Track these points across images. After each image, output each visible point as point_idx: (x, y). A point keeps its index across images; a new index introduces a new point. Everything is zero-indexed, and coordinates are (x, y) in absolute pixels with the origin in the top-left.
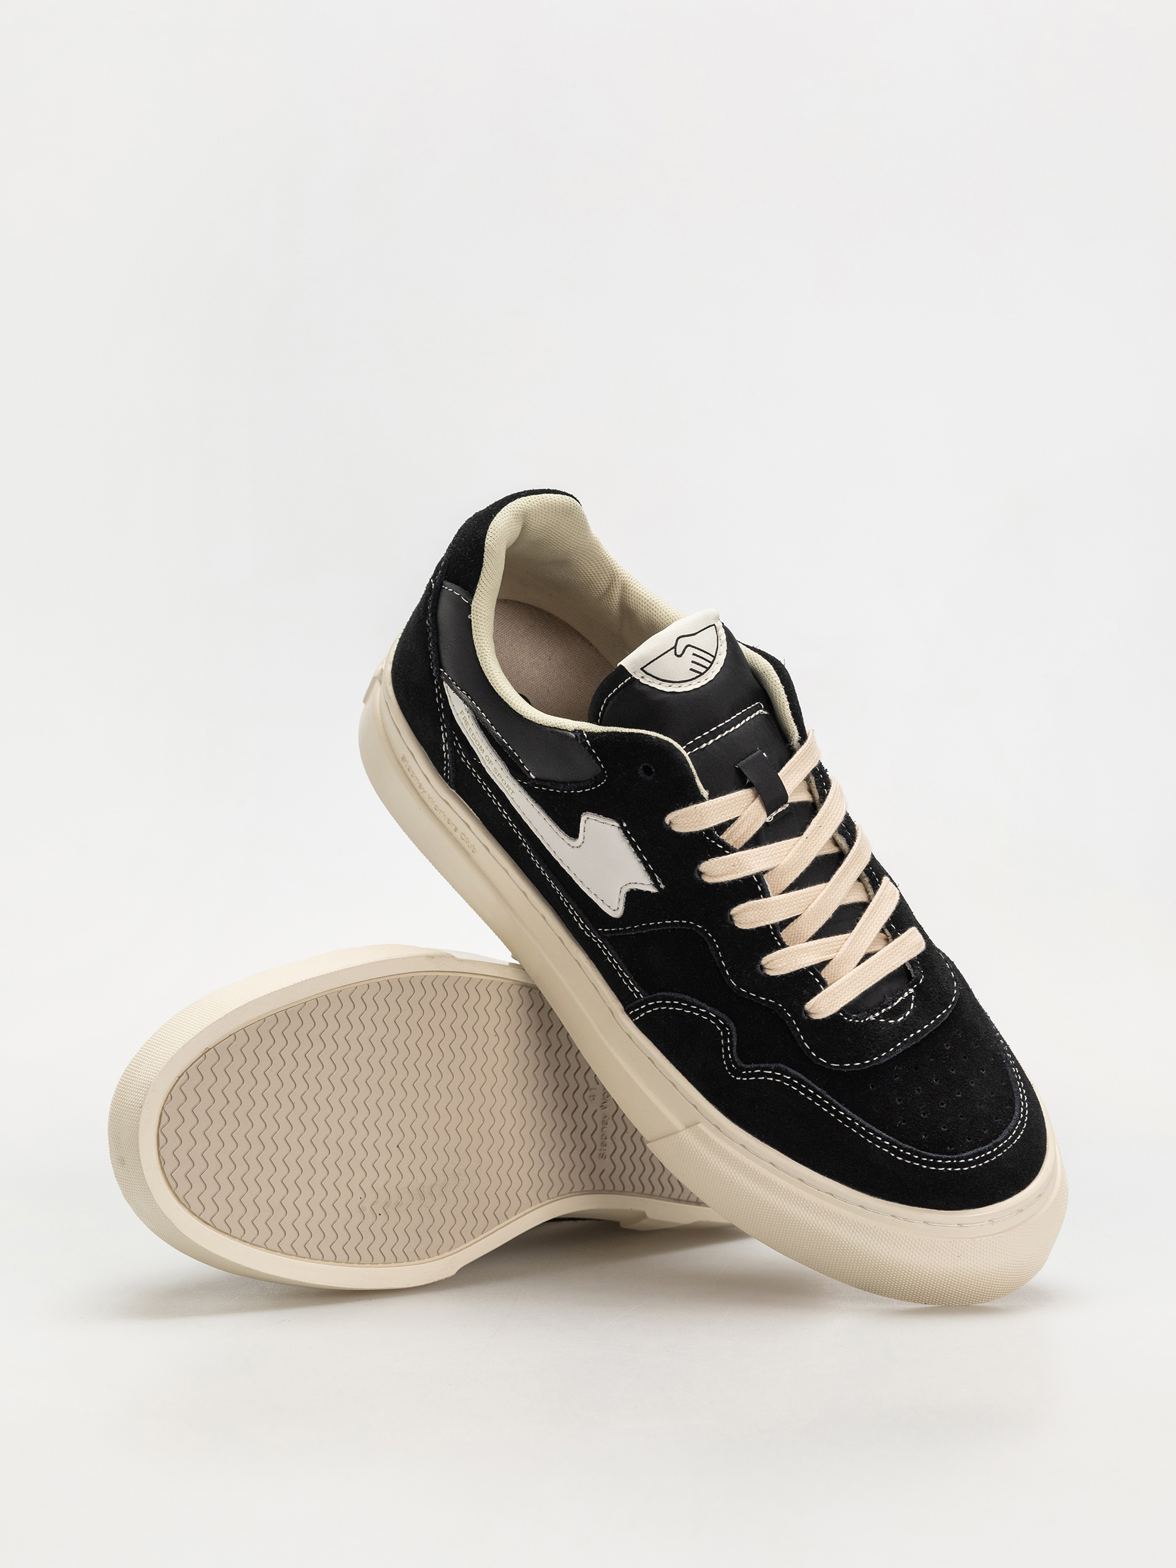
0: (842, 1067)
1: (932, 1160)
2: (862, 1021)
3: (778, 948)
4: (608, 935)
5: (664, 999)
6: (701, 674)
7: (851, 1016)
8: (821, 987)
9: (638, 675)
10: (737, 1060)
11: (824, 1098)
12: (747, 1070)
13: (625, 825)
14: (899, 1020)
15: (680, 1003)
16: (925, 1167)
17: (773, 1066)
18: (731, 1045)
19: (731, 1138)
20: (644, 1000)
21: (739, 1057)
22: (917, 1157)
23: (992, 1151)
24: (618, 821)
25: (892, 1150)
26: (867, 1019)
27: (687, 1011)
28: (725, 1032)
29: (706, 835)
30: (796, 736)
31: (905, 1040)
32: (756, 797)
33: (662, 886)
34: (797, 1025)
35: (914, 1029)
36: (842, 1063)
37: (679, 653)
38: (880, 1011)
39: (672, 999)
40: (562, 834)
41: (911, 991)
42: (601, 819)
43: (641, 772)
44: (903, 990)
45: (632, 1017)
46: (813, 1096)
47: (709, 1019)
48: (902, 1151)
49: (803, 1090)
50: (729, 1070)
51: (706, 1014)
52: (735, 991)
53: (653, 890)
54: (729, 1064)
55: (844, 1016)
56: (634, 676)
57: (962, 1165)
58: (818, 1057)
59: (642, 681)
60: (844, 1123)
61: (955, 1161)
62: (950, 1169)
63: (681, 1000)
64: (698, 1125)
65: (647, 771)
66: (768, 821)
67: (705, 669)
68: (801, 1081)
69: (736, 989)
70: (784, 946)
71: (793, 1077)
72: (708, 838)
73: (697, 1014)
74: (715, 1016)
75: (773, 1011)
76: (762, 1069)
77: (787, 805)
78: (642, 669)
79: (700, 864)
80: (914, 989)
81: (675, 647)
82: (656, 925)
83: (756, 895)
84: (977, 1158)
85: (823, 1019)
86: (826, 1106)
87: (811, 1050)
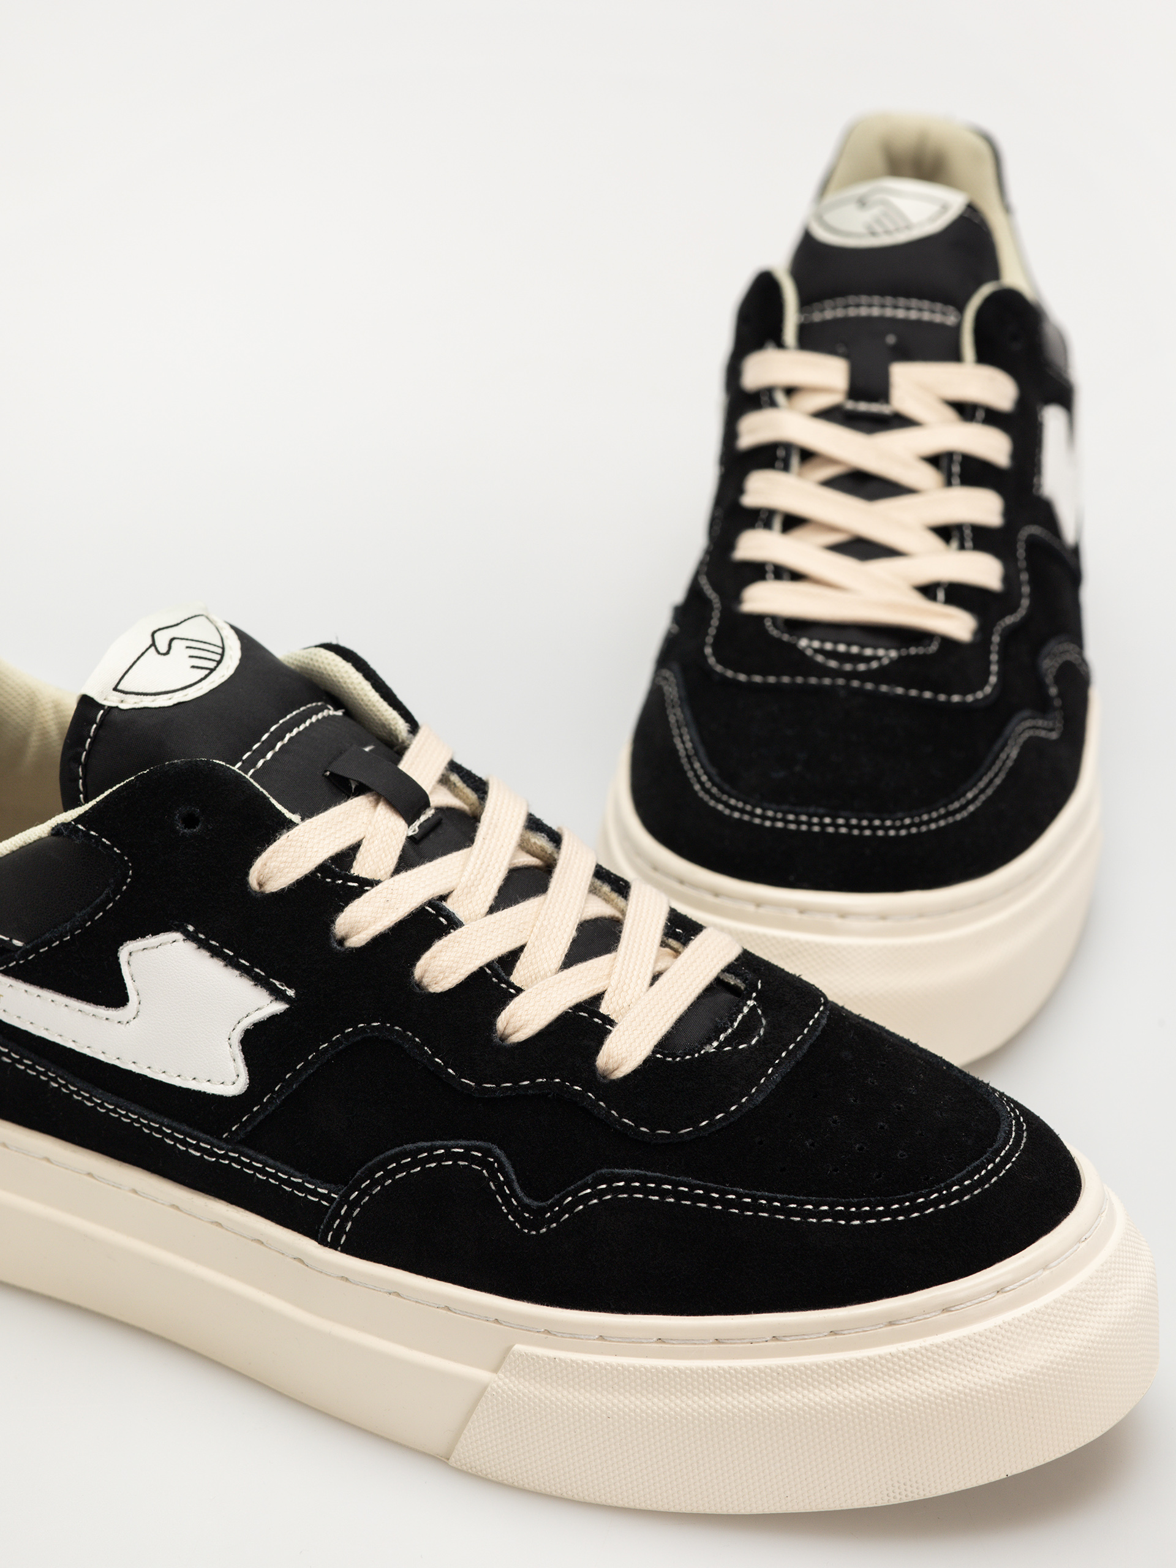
0: (698, 1129)
1: (907, 1204)
2: (696, 1055)
3: (513, 996)
4: (242, 1135)
5: (370, 1174)
6: (212, 670)
7: (675, 1053)
8: (608, 1027)
9: (112, 700)
10: (527, 1201)
11: (692, 1188)
12: (550, 1208)
13: (191, 928)
14: (754, 1042)
15: (398, 1163)
16: (901, 1218)
17: (589, 1179)
18: (508, 1182)
19: (573, 1336)
20: (341, 1197)
21: (529, 1196)
22: (881, 1208)
23: (994, 1162)
24: (176, 930)
25: (837, 1216)
26: (702, 1052)
27: (416, 1170)
28: (489, 1166)
29: (324, 878)
30: (401, 726)
31: (777, 1062)
32: (377, 803)
33: (291, 993)
34: (598, 1099)
35: (783, 1045)
36: (695, 1123)
37: (163, 650)
38: (717, 1039)
39: (382, 1166)
40: (102, 1011)
41: (751, 1003)
42: (150, 941)
43: (179, 826)
44: (737, 1005)
45: (334, 1245)
46: (674, 1193)
47: (455, 1163)
48: (853, 1209)
49: (653, 1192)
50: (523, 1227)
51: (449, 1155)
52: (477, 1095)
53: (279, 1007)
54: (519, 1218)
55: (665, 1057)
56: (107, 703)
57: (959, 1195)
58: (653, 1130)
59: (123, 706)
60: (742, 1211)
61: (944, 1192)
62: (942, 1207)
63: (397, 1158)
64: (513, 1349)
65: (190, 821)
66: (411, 833)
67: (215, 664)
68: (644, 1180)
69: (476, 1089)
70: (519, 990)
71: (629, 1180)
72: (329, 880)
73: (433, 1165)
74: (462, 1150)
75: (550, 1094)
76: (574, 1194)
77: (433, 811)
78: (115, 689)
79: (333, 922)
80: (755, 999)
81: (153, 644)
82: (308, 1064)
83: (441, 931)
84: (976, 1178)
85: (635, 1072)
86: (700, 1198)
87: (638, 1126)
